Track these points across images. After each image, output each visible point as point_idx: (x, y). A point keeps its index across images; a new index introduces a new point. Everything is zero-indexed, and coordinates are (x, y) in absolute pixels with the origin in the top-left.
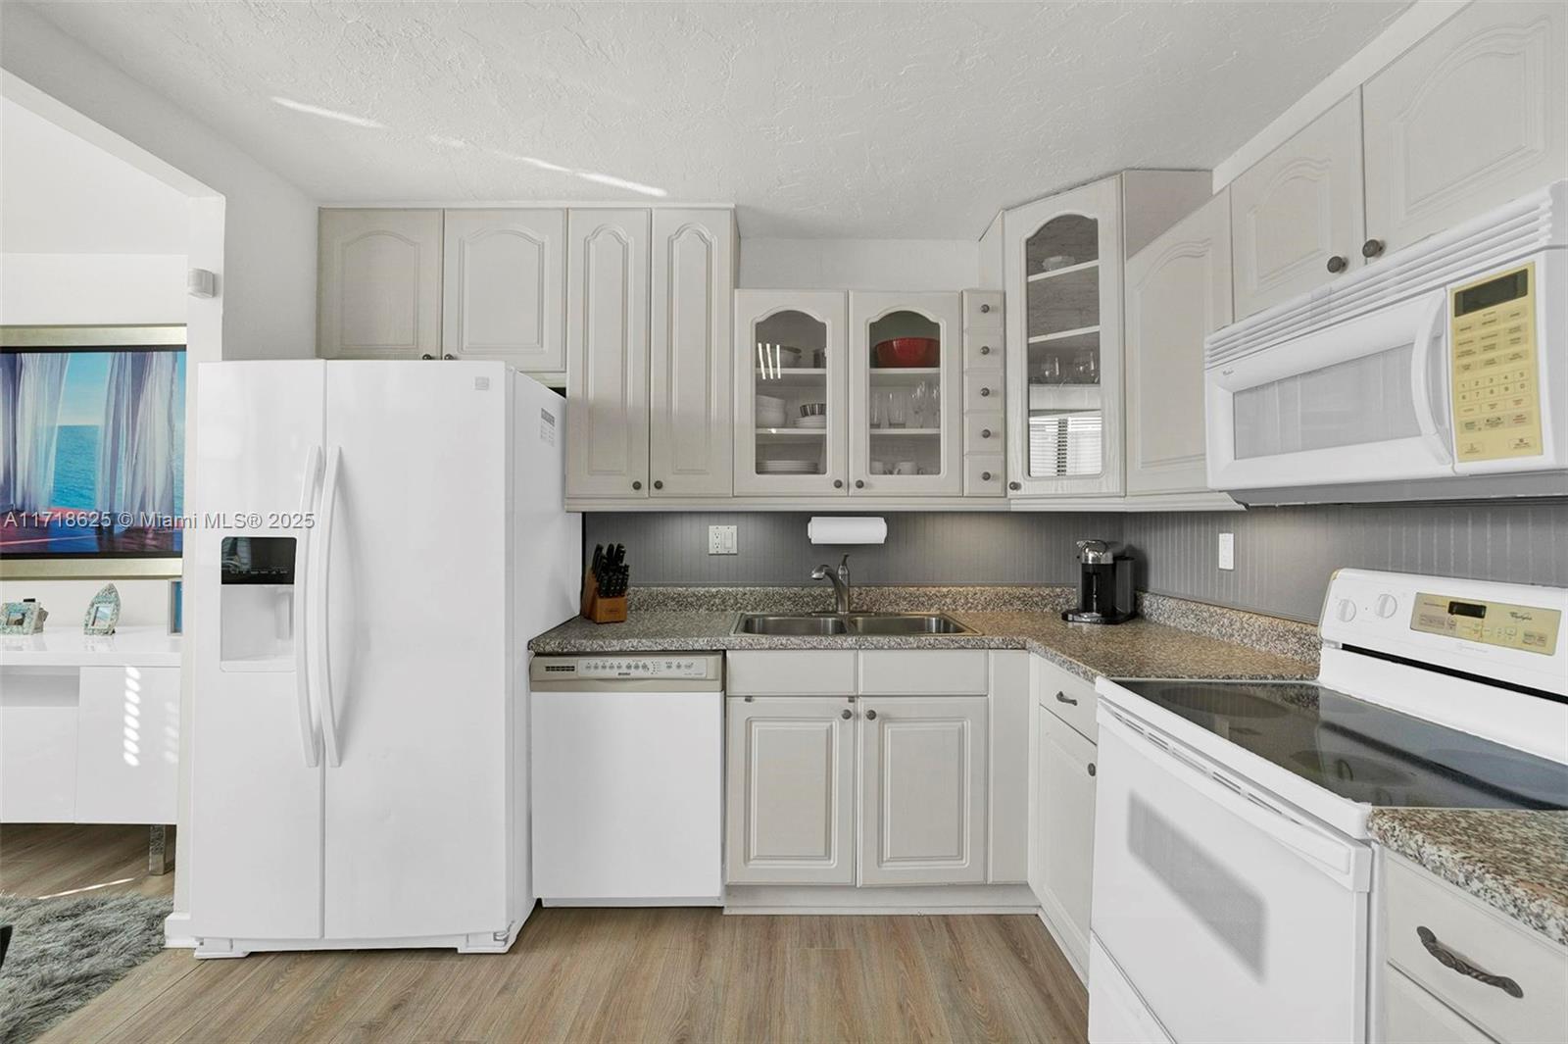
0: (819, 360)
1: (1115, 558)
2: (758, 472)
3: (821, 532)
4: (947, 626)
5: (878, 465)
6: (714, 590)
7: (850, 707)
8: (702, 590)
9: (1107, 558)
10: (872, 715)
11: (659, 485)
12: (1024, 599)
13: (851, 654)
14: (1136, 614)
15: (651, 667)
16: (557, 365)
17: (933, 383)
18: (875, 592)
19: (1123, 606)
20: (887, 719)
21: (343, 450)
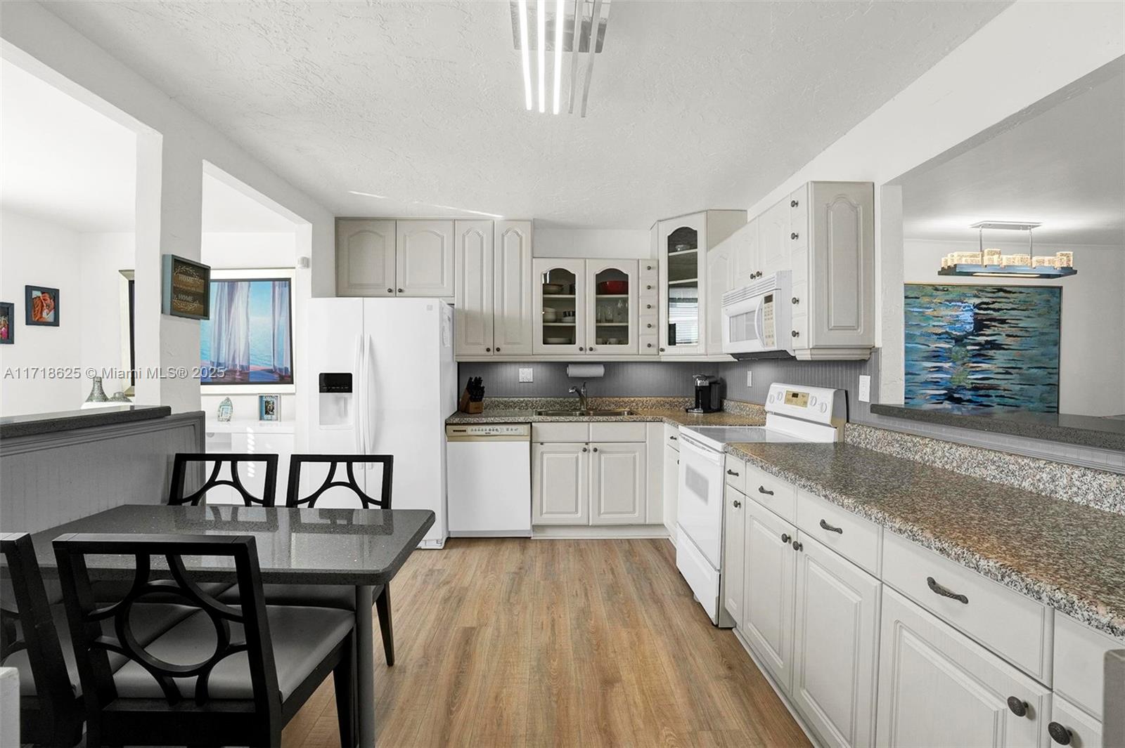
0: (572, 291)
1: (710, 383)
2: (544, 343)
3: (573, 371)
4: (631, 413)
5: (600, 340)
6: (522, 399)
7: (586, 447)
8: (517, 399)
9: (706, 383)
10: (595, 450)
11: (498, 350)
12: (671, 404)
13: (587, 424)
14: (720, 409)
15: (499, 429)
16: (451, 294)
17: (625, 301)
18: (599, 400)
19: (714, 405)
20: (602, 452)
21: (373, 338)
